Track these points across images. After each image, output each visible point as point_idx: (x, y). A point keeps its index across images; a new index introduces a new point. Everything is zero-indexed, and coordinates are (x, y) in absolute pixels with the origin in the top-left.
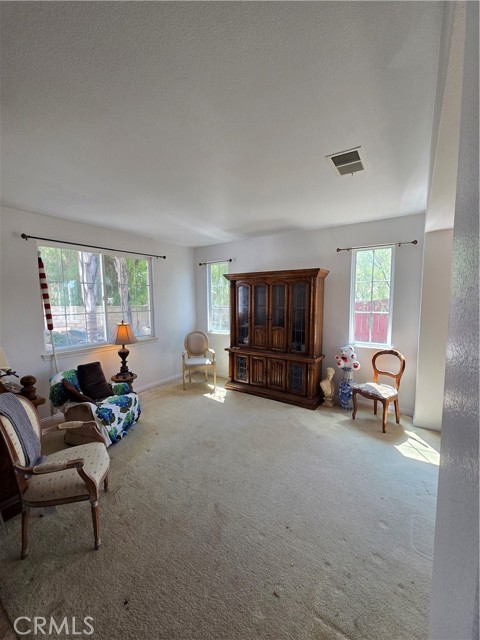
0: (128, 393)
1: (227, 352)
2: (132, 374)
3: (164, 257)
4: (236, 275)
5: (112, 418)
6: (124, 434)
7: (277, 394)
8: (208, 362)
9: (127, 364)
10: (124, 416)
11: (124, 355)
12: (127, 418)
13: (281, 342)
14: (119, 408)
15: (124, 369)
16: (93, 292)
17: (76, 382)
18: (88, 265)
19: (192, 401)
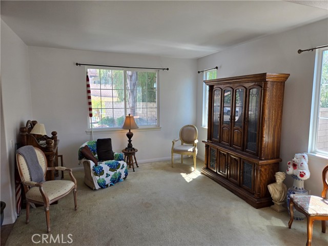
0: (120, 160)
1: (204, 144)
2: (134, 149)
3: (168, 69)
4: (213, 81)
5: (102, 172)
6: (111, 185)
7: (232, 186)
8: (191, 149)
9: (132, 142)
10: (112, 173)
11: (130, 136)
12: (114, 175)
13: (239, 141)
14: (109, 168)
15: (130, 145)
16: (133, 94)
17: (95, 148)
18: (131, 76)
19: (170, 176)
